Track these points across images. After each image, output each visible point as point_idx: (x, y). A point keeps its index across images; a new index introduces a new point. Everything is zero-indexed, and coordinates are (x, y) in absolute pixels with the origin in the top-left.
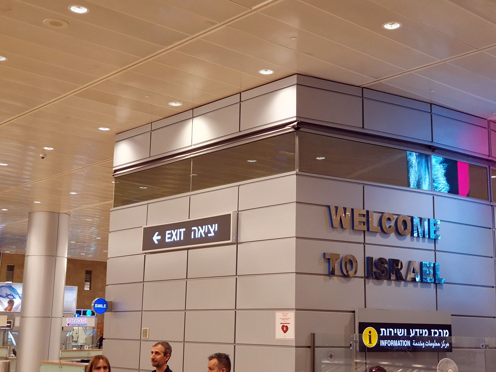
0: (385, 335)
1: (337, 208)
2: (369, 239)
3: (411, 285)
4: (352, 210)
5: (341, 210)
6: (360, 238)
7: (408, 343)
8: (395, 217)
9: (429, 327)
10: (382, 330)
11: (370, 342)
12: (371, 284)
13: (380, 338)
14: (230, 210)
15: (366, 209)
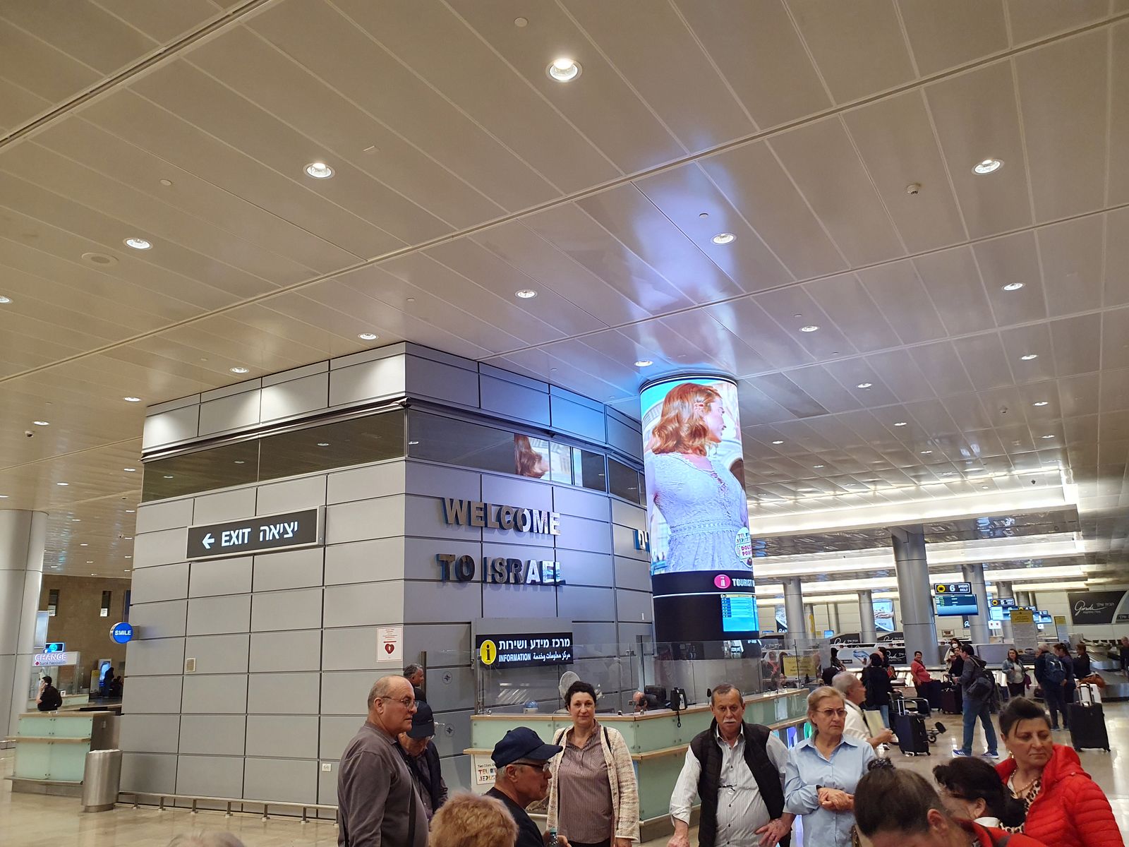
0: (504, 648)
1: (452, 500)
2: (487, 536)
3: (530, 588)
4: (469, 503)
5: (456, 505)
6: (477, 536)
7: (527, 657)
8: (514, 510)
9: (549, 636)
10: (501, 642)
11: (489, 659)
12: (488, 589)
13: (499, 653)
14: (316, 504)
15: (484, 501)
